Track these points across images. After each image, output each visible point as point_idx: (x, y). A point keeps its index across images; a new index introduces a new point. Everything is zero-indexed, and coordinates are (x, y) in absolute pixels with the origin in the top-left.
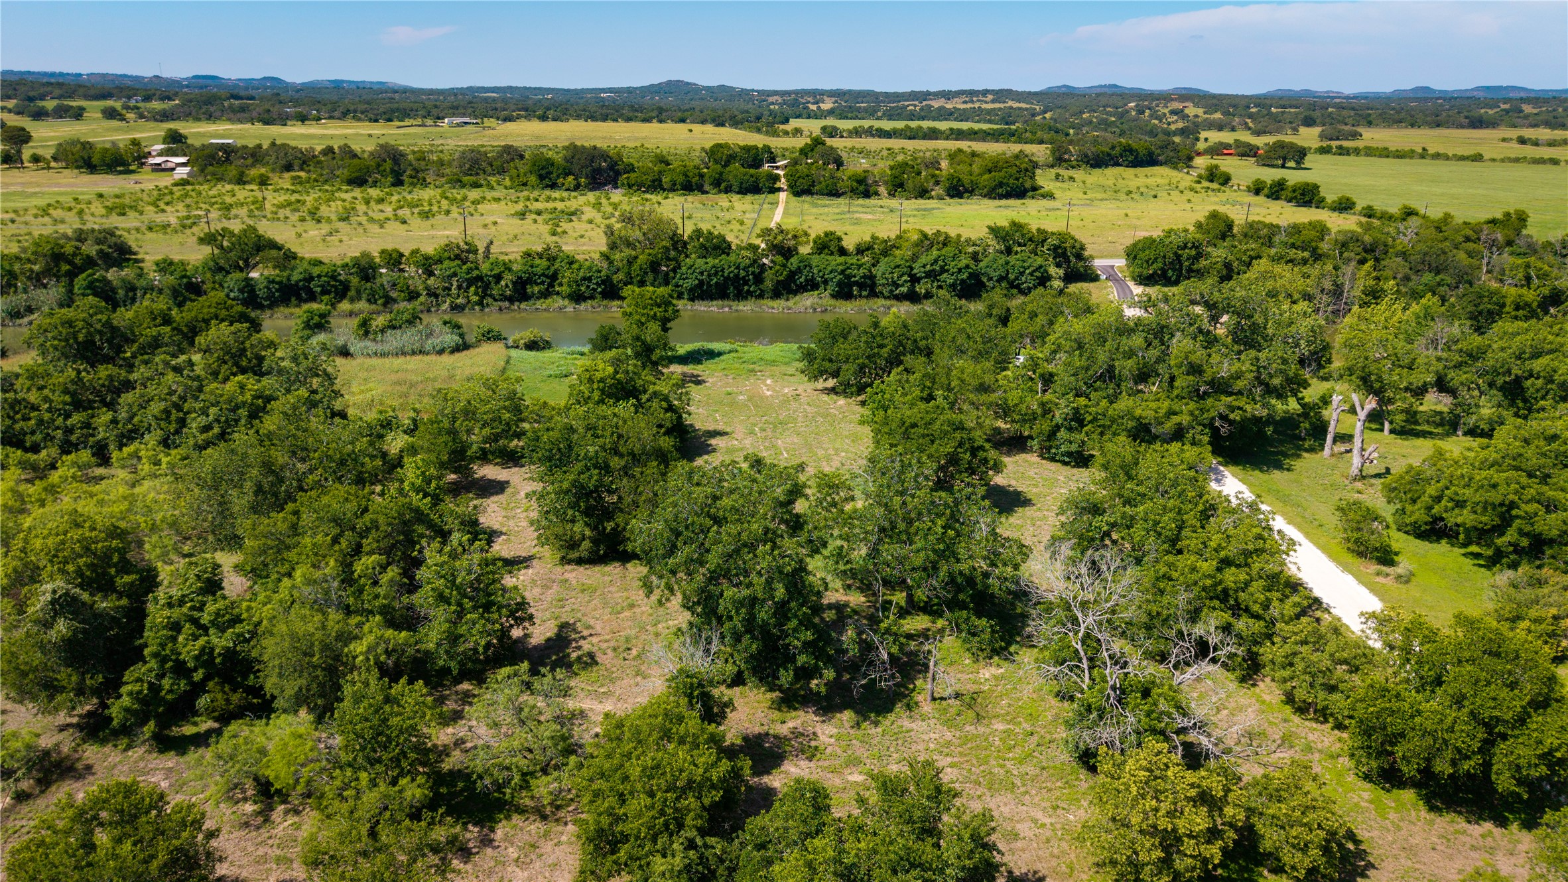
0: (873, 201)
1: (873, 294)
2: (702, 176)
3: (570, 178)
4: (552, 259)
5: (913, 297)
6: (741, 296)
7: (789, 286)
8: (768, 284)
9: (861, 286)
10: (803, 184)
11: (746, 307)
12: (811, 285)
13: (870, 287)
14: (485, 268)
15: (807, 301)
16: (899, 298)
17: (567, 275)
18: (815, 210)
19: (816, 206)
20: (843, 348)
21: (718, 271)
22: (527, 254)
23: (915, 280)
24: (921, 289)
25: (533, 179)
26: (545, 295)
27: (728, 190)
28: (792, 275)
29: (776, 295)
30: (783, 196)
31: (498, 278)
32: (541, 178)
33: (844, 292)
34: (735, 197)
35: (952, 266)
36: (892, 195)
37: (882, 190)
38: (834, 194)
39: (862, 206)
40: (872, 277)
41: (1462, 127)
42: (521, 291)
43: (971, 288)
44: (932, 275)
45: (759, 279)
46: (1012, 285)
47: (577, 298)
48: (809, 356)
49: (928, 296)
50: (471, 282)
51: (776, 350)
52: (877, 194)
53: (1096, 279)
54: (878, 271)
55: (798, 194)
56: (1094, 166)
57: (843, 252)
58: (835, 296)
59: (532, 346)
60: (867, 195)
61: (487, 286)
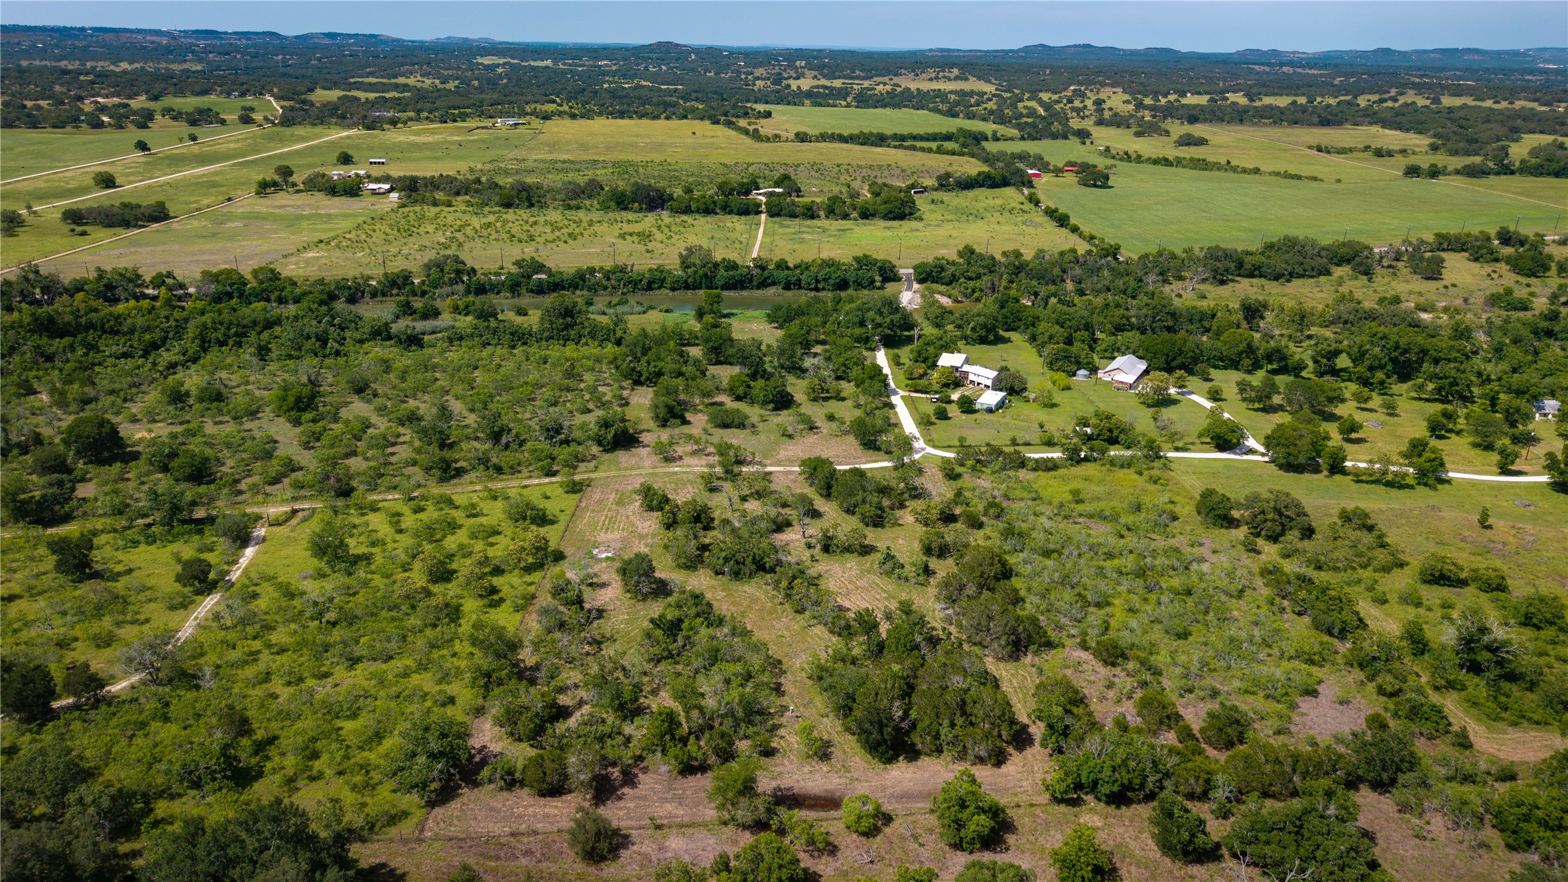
0: (815, 222)
1: (800, 288)
2: (715, 203)
3: (636, 205)
4: (662, 272)
5: (817, 289)
6: (743, 288)
7: (763, 284)
8: (755, 283)
9: (795, 285)
10: (775, 210)
11: (745, 293)
12: (774, 284)
13: (798, 285)
14: (635, 277)
15: (771, 291)
16: (811, 290)
17: (669, 280)
18: (781, 230)
19: (782, 226)
20: (780, 313)
21: (733, 277)
22: (650, 270)
23: (818, 281)
24: (820, 286)
25: (613, 204)
26: (660, 288)
27: (731, 212)
28: (765, 280)
29: (758, 288)
30: (763, 216)
31: (641, 281)
32: (618, 204)
33: (787, 287)
34: (736, 218)
35: (834, 276)
36: (827, 217)
37: (822, 213)
38: (793, 216)
39: (809, 226)
40: (800, 280)
41: (1311, 125)
42: (650, 287)
43: (843, 285)
44: (825, 280)
45: (751, 281)
46: (859, 284)
47: (673, 289)
48: (768, 316)
49: (824, 289)
50: (630, 282)
51: (757, 313)
52: (818, 216)
53: (900, 279)
54: (803, 277)
55: (772, 216)
56: (964, 189)
57: (788, 268)
58: (784, 289)
59: (667, 311)
60: (812, 217)
61: (636, 284)
